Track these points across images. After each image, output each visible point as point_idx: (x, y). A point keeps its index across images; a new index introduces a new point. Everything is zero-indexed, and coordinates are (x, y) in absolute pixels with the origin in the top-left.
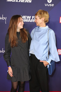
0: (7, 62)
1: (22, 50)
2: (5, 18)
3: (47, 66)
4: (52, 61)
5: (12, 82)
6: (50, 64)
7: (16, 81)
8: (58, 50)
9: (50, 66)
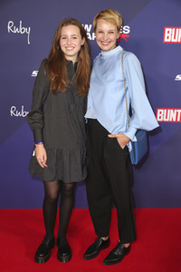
0: (34, 131)
1: (72, 106)
2: (27, 31)
3: (126, 148)
4: (139, 131)
5: (44, 182)
6: (135, 140)
7: (53, 181)
8: (159, 111)
9: (133, 143)
